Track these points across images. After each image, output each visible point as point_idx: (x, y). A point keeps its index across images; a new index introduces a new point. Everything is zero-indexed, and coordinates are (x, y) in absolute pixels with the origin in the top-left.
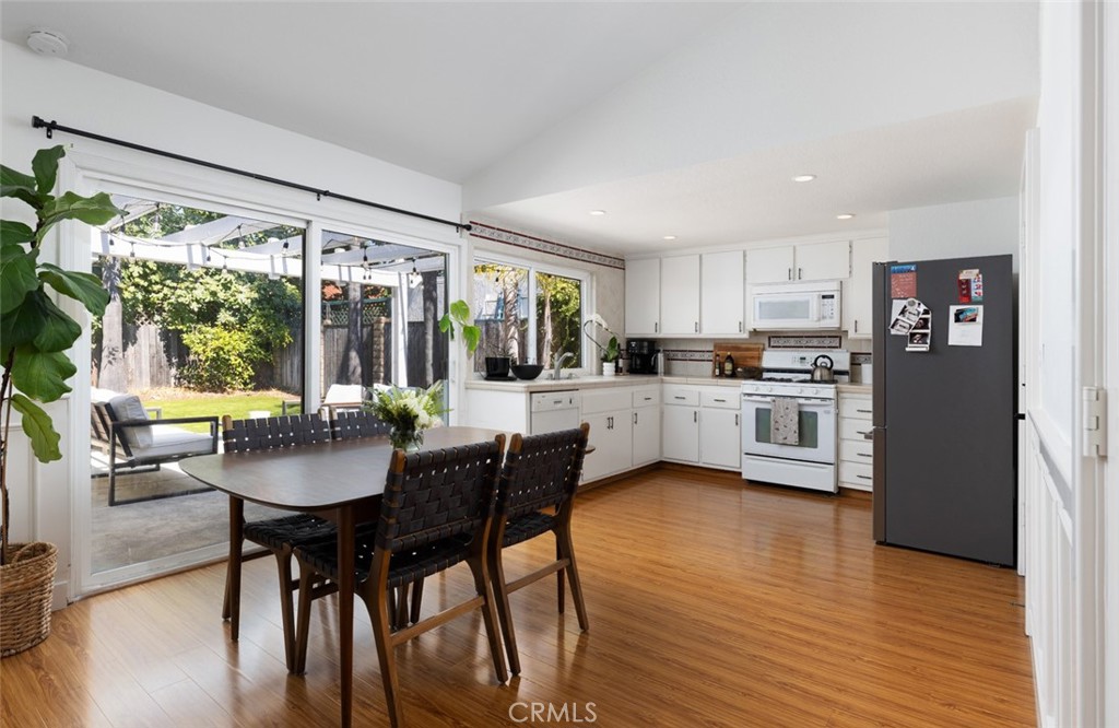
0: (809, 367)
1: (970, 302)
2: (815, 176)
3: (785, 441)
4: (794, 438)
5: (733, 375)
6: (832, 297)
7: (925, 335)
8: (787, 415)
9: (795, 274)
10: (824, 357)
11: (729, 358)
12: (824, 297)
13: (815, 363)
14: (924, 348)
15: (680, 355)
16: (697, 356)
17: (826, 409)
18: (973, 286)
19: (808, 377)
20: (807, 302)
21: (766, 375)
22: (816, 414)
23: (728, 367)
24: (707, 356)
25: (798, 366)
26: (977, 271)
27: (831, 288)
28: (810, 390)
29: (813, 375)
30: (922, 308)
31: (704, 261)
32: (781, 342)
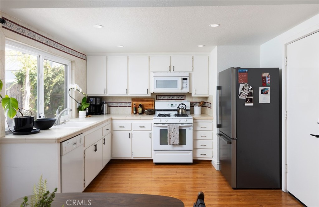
0: (176, 108)
1: (266, 86)
2: (220, 25)
3: (175, 143)
4: (177, 142)
5: (143, 113)
6: (186, 79)
7: (251, 99)
8: (174, 132)
9: (171, 68)
10: (182, 104)
11: (141, 106)
12: (184, 79)
13: (179, 107)
14: (252, 104)
15: (114, 104)
16: (123, 104)
17: (190, 128)
18: (267, 79)
19: (176, 112)
20: (177, 81)
21: (158, 113)
22: (185, 130)
23: (140, 109)
24: (128, 104)
25: (170, 108)
26: (268, 73)
27: (186, 75)
28: (183, 119)
29: (178, 112)
30: (251, 87)
31: (130, 60)
32: (162, 98)
